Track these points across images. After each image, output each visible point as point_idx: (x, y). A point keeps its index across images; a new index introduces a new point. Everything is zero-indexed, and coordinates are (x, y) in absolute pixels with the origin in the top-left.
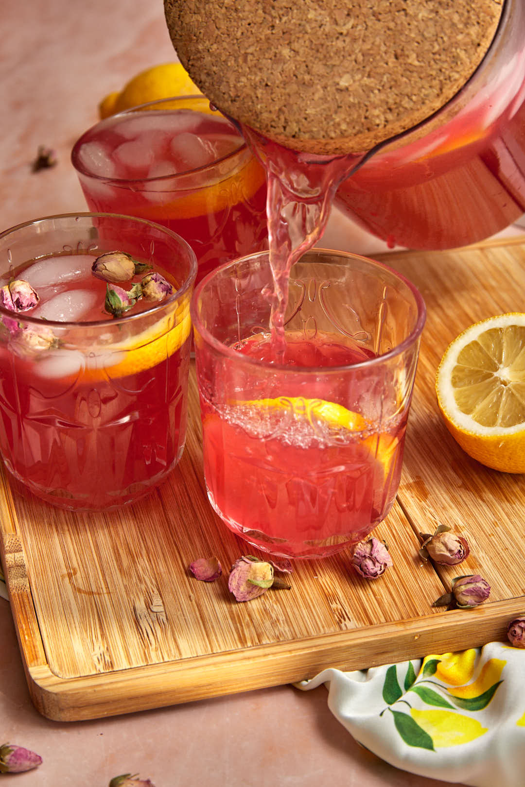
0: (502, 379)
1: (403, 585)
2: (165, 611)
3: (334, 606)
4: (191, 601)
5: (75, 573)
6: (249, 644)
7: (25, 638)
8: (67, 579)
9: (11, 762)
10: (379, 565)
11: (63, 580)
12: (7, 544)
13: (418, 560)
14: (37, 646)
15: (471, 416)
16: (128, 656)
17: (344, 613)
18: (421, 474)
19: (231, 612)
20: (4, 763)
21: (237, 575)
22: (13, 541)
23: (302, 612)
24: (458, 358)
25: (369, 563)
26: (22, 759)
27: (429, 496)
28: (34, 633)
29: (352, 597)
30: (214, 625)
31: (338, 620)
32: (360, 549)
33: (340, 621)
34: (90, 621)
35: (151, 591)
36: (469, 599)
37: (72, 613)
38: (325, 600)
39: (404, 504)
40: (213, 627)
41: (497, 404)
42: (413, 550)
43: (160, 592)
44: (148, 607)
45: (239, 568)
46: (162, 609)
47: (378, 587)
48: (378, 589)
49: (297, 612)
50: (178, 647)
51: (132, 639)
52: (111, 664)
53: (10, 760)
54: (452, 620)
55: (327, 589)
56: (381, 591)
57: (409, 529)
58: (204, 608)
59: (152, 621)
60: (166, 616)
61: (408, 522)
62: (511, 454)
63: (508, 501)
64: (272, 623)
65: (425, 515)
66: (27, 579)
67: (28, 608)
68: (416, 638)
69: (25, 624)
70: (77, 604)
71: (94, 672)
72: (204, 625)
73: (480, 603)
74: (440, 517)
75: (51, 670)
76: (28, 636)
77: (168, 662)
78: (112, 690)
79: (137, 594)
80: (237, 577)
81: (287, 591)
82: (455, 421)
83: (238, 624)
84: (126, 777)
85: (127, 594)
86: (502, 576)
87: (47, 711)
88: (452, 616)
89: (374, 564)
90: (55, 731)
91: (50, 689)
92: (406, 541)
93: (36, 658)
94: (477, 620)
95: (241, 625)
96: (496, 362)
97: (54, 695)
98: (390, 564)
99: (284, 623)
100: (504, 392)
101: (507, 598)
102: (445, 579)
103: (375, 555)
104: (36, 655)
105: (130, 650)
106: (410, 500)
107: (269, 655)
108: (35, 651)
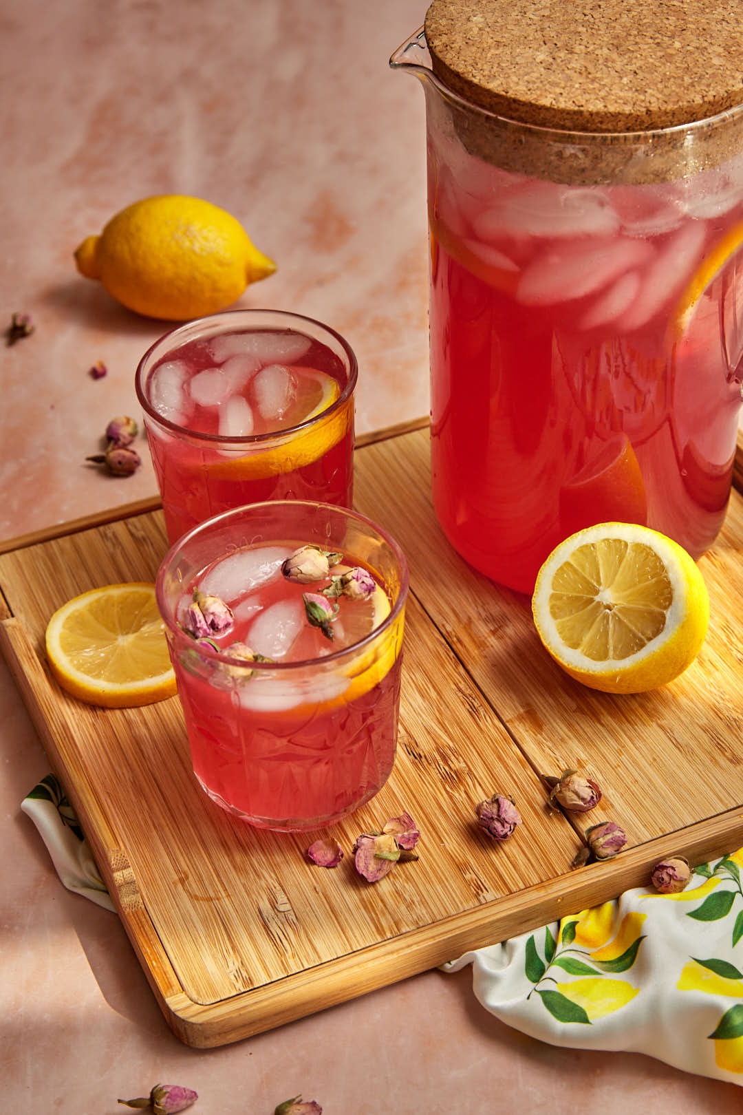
0: (605, 603)
1: (534, 839)
2: (293, 909)
3: (468, 876)
4: (318, 893)
5: (187, 877)
6: (389, 935)
7: (152, 964)
8: (180, 886)
9: (168, 1105)
10: (509, 826)
11: (176, 887)
12: (113, 862)
13: (547, 809)
14: (167, 972)
15: (579, 650)
16: (265, 968)
17: (480, 883)
18: (531, 701)
19: (362, 900)
20: (160, 1107)
21: (362, 855)
22: (119, 859)
23: (436, 889)
24: (553, 584)
25: (497, 825)
26: (178, 1099)
27: (544, 727)
28: (161, 957)
29: (484, 863)
30: (348, 918)
31: (475, 892)
32: (486, 810)
33: (478, 893)
34: (216, 934)
35: (273, 888)
36: (608, 851)
37: (195, 927)
38: (457, 870)
39: (518, 740)
40: (346, 920)
41: (606, 632)
42: (539, 798)
43: (282, 887)
44: (274, 907)
45: (362, 847)
46: (288, 907)
47: (510, 848)
48: (510, 849)
49: (430, 888)
50: (315, 949)
51: (265, 947)
52: (250, 980)
53: (166, 1102)
54: (594, 875)
55: (457, 857)
56: (514, 851)
57: (530, 771)
58: (332, 898)
59: (282, 923)
60: (295, 915)
61: (527, 762)
62: (629, 684)
63: (629, 722)
64: (408, 907)
65: (544, 751)
66: (139, 895)
67: (147, 927)
68: (559, 900)
69: (149, 947)
70: (198, 914)
71: (234, 993)
72: (337, 919)
73: (618, 851)
74: (560, 752)
75: (188, 996)
76: (156, 961)
77: (309, 969)
78: (258, 1010)
79: (259, 893)
80: (363, 857)
81: (413, 863)
82: (563, 659)
83: (373, 914)
84: (290, 1102)
85: (248, 895)
86: (637, 815)
87: (191, 1040)
88: (593, 871)
89: (503, 826)
90: (202, 1058)
91: (193, 1020)
92: (529, 787)
93: (170, 986)
94: (619, 871)
95: (376, 915)
96: (595, 584)
97: (198, 1026)
98: (519, 822)
99: (419, 905)
100: (610, 617)
101: (645, 841)
102: (578, 827)
103: (503, 816)
104: (169, 982)
105: (267, 962)
106: (525, 734)
107: (411, 945)
108: (167, 977)
